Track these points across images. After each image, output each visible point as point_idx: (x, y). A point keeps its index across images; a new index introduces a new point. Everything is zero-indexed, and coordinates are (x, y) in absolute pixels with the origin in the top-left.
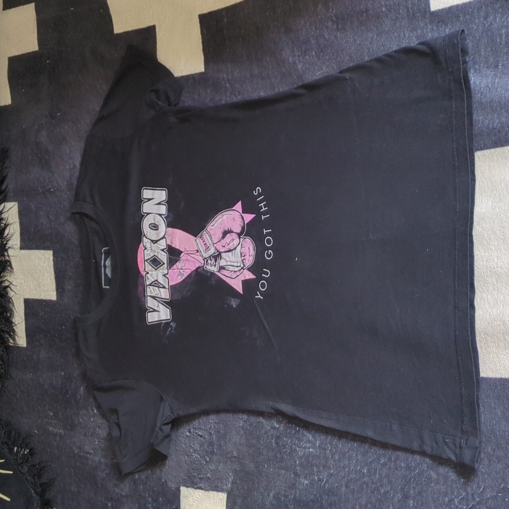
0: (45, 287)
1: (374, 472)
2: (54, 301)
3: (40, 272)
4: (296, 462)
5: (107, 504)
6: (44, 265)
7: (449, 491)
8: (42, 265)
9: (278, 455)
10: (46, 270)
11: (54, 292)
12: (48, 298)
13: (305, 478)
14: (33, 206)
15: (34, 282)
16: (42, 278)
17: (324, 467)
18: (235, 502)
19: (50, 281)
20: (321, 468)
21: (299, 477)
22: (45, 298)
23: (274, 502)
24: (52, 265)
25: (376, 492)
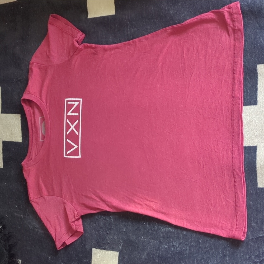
0: (15, 134)
1: (206, 242)
2: (20, 142)
3: (13, 126)
4: (160, 235)
5: (48, 257)
6: (15, 122)
7: (249, 252)
8: (14, 122)
9: (150, 231)
10: (17, 125)
11: (20, 137)
12: (17, 141)
13: (166, 244)
14: (10, 89)
15: (9, 132)
16: (13, 129)
17: (177, 239)
18: (124, 257)
19: (18, 131)
20: (175, 239)
21: (162, 244)
22: (15, 141)
23: (147, 257)
24: (20, 122)
25: (207, 253)
